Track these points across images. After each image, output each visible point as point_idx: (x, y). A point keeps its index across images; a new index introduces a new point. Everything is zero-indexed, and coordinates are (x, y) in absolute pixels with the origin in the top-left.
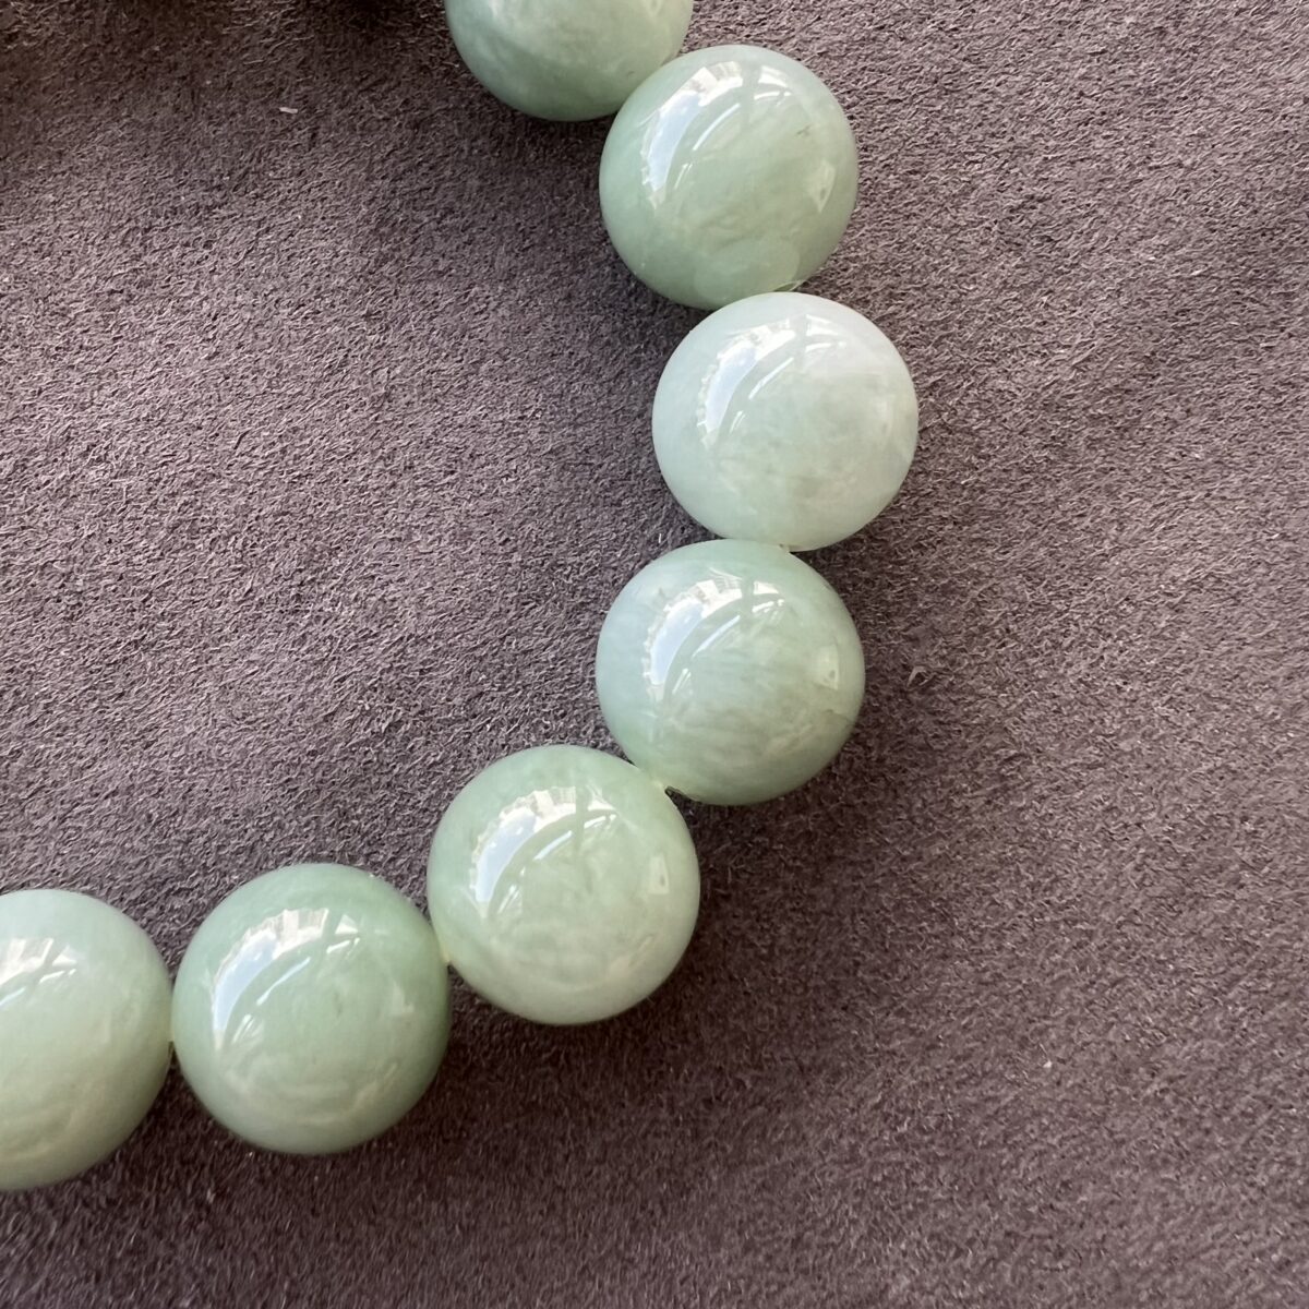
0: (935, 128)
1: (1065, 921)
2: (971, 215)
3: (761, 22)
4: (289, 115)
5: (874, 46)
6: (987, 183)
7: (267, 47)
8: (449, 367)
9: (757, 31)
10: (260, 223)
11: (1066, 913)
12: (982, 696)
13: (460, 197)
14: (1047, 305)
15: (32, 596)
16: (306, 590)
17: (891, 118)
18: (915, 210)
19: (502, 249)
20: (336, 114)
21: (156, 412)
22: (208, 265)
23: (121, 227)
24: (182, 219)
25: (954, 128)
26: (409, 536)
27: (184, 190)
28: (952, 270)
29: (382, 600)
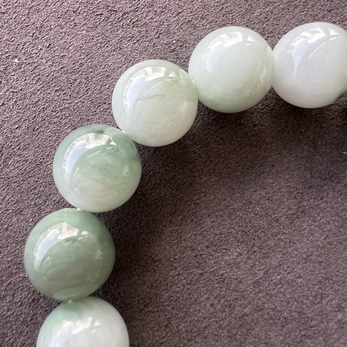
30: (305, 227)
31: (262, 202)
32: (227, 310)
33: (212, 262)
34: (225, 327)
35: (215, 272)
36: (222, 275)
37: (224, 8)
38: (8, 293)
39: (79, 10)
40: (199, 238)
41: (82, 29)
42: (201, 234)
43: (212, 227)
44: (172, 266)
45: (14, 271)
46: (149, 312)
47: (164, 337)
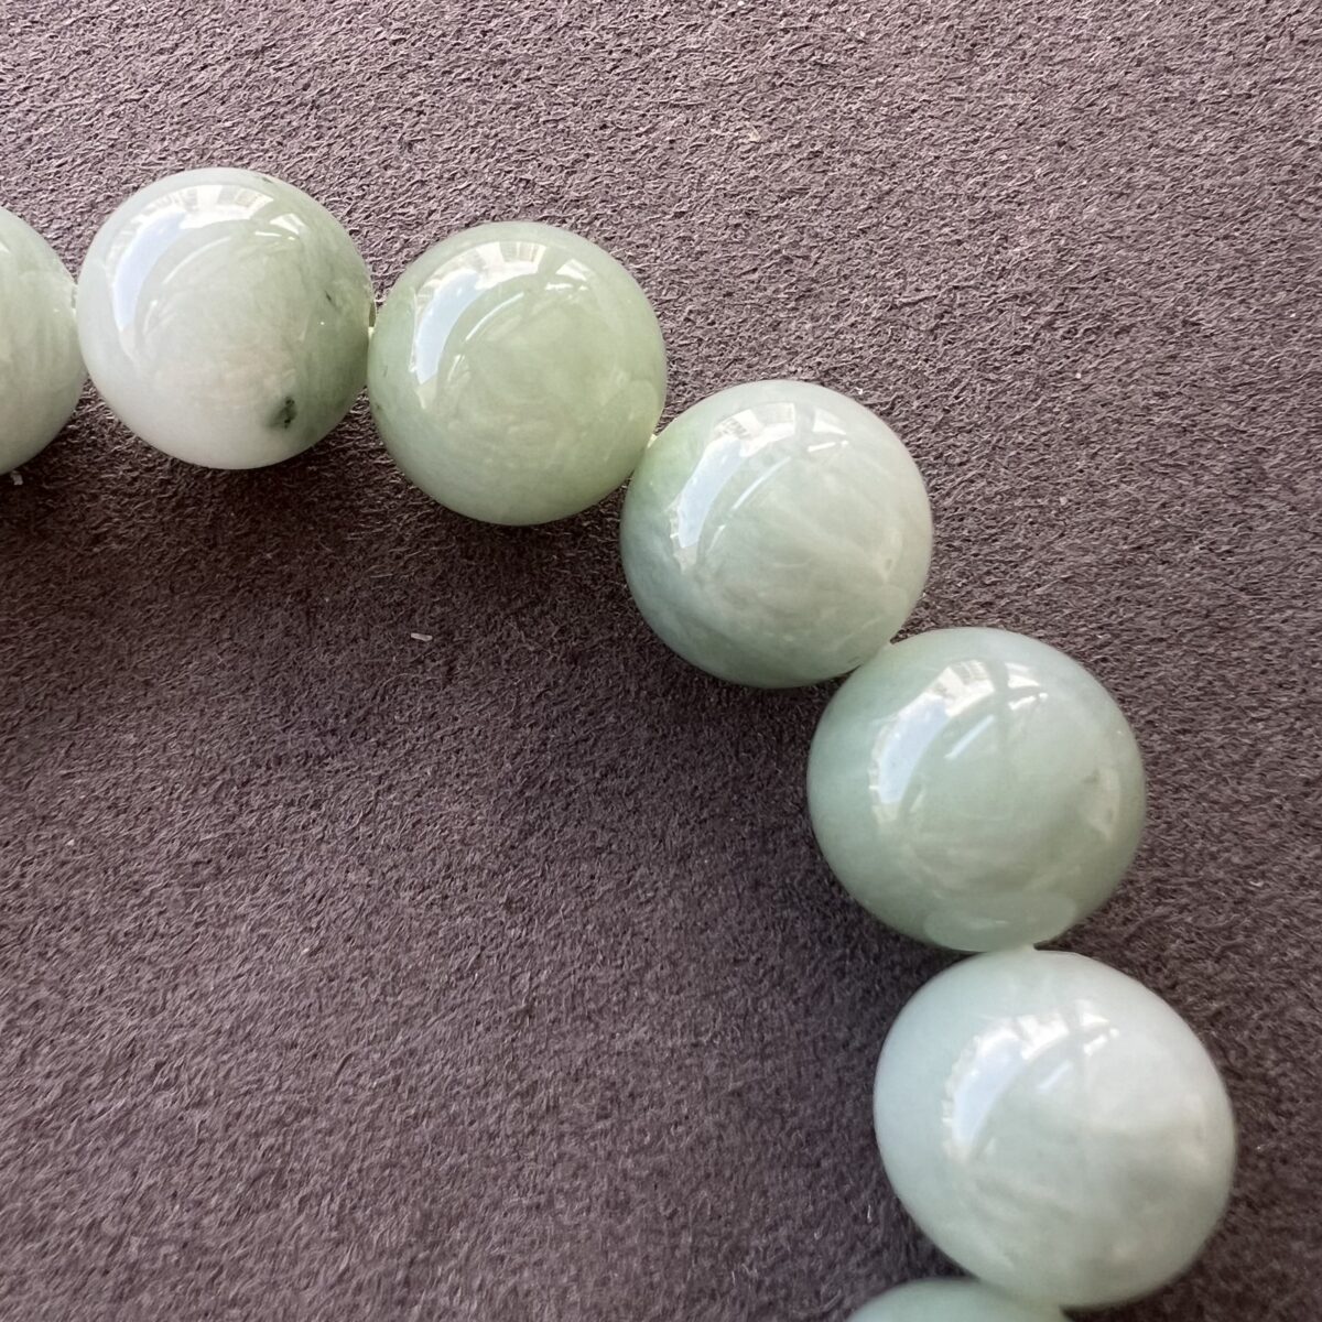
0: (1208, 675)
2: (1256, 788)
3: (993, 539)
4: (421, 643)
5: (1129, 571)
6: (1276, 747)
7: (398, 557)
8: (606, 975)
9: (986, 550)
10: (380, 779)
13: (623, 753)
15: (73, 1264)
17: (1153, 662)
18: (1186, 779)
19: (674, 823)
20: (479, 642)
21: (240, 1023)
22: (315, 830)
23: (213, 779)
24: (287, 772)
25: (1232, 675)
27: (290, 735)
28: (1236, 860)
29: (514, 1290)
31: (90, 815)
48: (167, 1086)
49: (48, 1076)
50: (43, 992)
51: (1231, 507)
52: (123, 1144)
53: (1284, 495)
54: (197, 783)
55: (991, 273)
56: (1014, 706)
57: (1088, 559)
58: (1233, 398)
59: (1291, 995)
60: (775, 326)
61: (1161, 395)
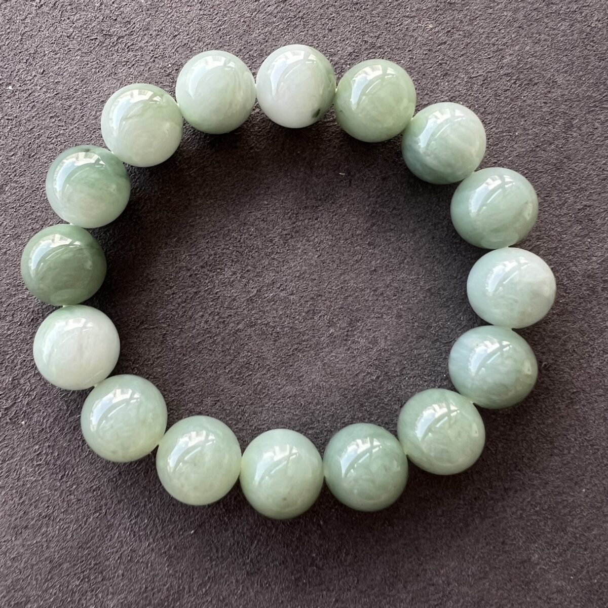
0: (554, 181)
1: (591, 445)
2: (565, 211)
3: (497, 144)
4: (342, 176)
5: (534, 153)
6: (571, 200)
7: (335, 152)
8: (395, 261)
10: (333, 212)
11: (591, 443)
12: (565, 372)
13: (397, 204)
14: (590, 242)
15: (264, 333)
16: (349, 333)
17: (539, 178)
18: (547, 209)
19: (412, 222)
20: (358, 175)
21: (301, 274)
22: (317, 226)
23: (289, 213)
24: (308, 211)
25: (560, 181)
26: (382, 316)
27: (309, 200)
28: (559, 230)
29: (374, 337)
30: (299, 246)
31: (257, 223)
32: (221, 326)
33: (207, 281)
34: (219, 342)
35: (209, 291)
36: (216, 293)
37: (222, 30)
38: (8, 313)
39: (73, 34)
40: (194, 258)
41: (76, 54)
42: (196, 254)
43: (207, 248)
44: (167, 285)
45: (14, 293)
46: (145, 328)
47: (160, 353)
48: (283, 290)
49: (252, 288)
50: (249, 268)
51: (563, 135)
52: (273, 304)
53: (577, 131)
54: (285, 214)
55: (498, 67)
56: (506, 186)
57: (523, 150)
58: (565, 103)
59: (571, 264)
60: (437, 84)
61: (545, 103)
